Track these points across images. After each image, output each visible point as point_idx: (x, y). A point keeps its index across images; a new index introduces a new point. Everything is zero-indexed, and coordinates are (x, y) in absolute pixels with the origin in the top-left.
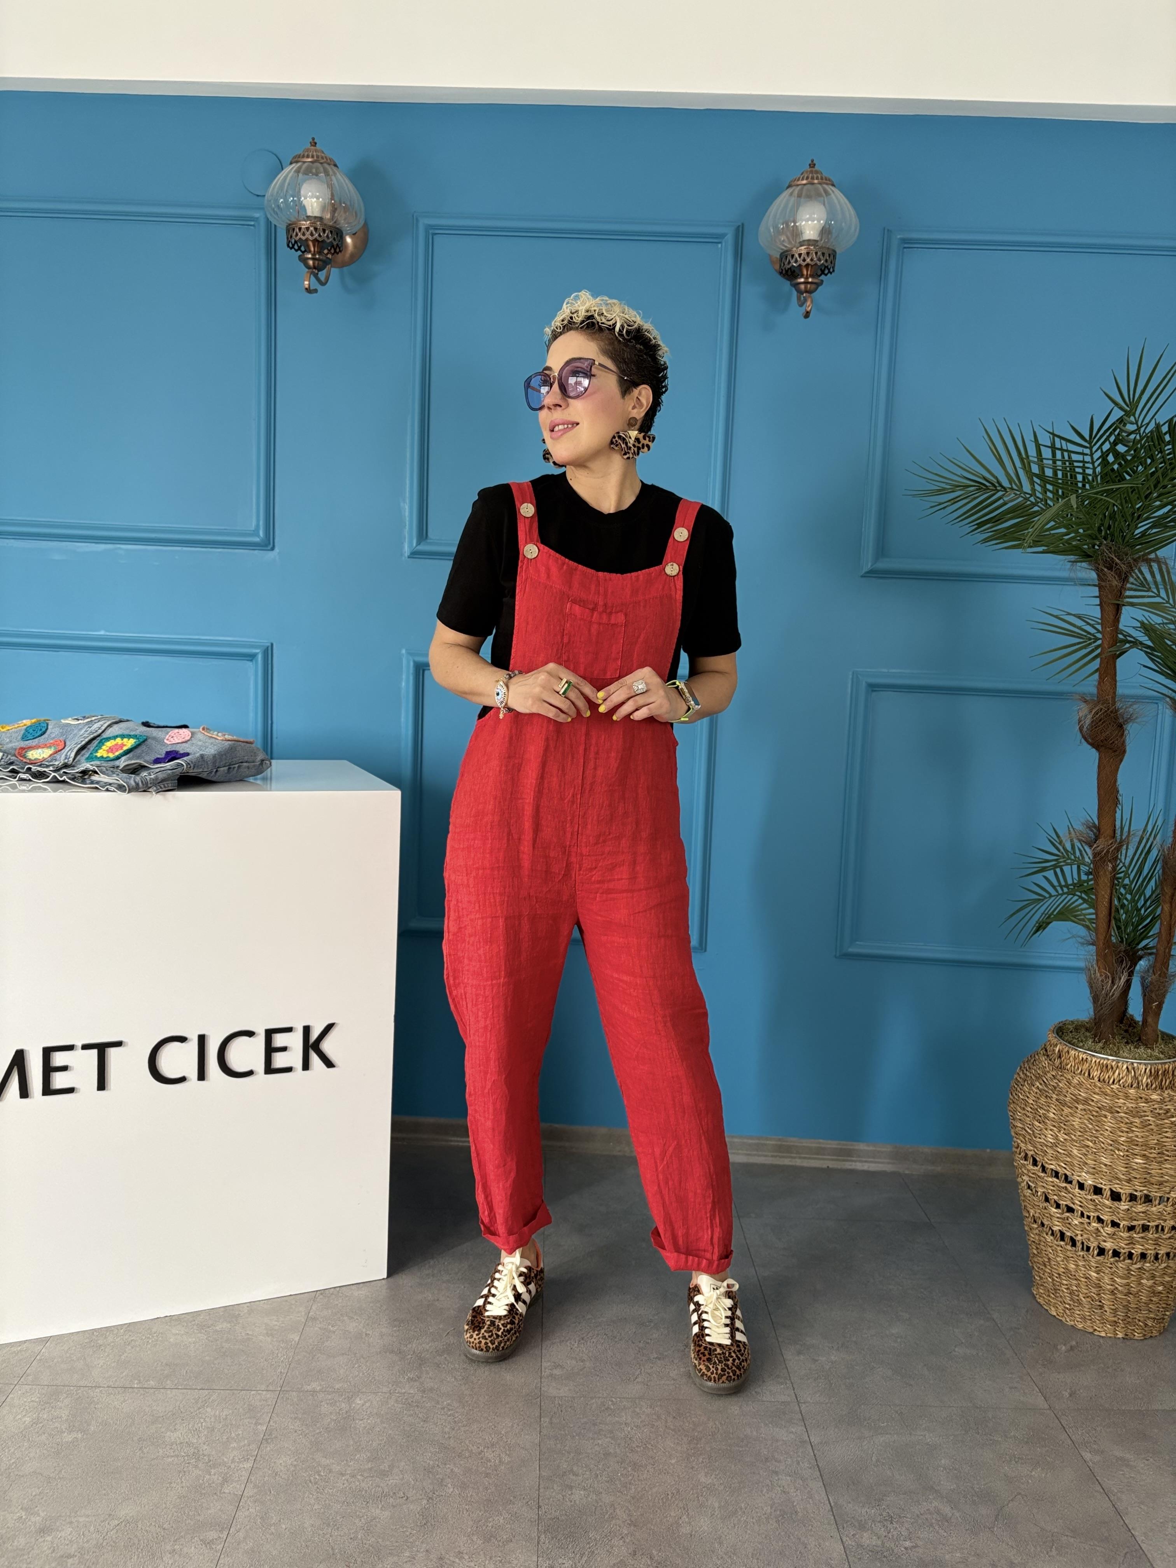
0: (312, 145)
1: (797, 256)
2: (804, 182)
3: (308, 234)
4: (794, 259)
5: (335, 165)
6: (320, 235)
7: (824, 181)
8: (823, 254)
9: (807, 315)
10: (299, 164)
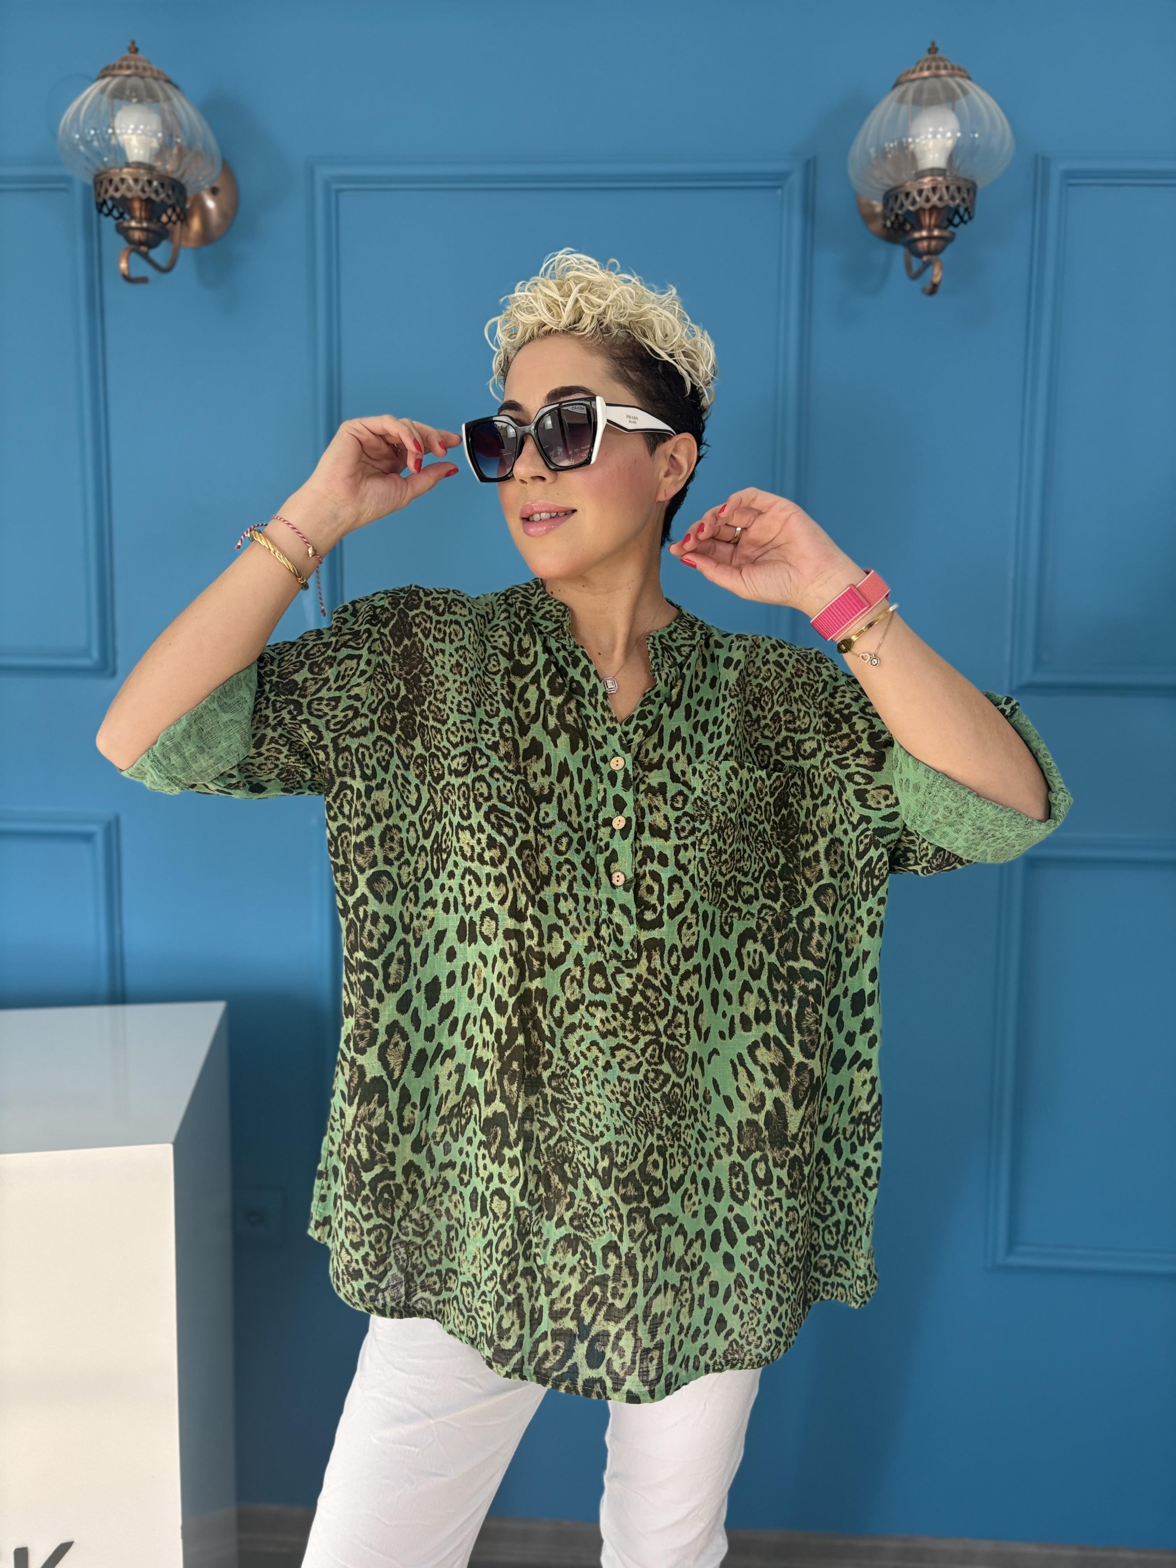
0: (131, 52)
1: (915, 194)
2: (926, 73)
3: (123, 188)
4: (910, 200)
5: (168, 81)
6: (143, 191)
7: (957, 72)
8: (959, 189)
9: (933, 289)
10: (107, 80)
